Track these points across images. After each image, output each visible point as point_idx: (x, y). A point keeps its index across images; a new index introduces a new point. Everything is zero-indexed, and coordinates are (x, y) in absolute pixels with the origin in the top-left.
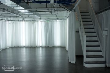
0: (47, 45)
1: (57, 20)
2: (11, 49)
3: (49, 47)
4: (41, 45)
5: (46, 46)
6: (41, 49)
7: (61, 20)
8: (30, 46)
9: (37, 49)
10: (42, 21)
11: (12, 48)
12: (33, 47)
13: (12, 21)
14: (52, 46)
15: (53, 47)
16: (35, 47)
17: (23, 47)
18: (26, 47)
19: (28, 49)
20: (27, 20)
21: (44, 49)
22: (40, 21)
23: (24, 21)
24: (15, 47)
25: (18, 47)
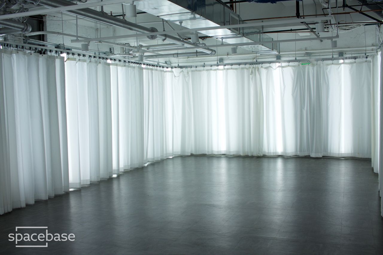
0: (301, 151)
1: (341, 61)
2: (179, 161)
3: (308, 157)
4: (280, 150)
5: (299, 154)
6: (280, 163)
7: (355, 58)
8: (242, 154)
9: (265, 163)
10: (284, 64)
11: (183, 157)
12: (252, 157)
13: (181, 67)
14: (320, 155)
15: (324, 157)
16: (259, 157)
17: (218, 157)
18: (229, 157)
19: (234, 164)
20: (232, 64)
21: (291, 165)
22: (278, 64)
23: (221, 67)
24: (192, 155)
25: (203, 156)
